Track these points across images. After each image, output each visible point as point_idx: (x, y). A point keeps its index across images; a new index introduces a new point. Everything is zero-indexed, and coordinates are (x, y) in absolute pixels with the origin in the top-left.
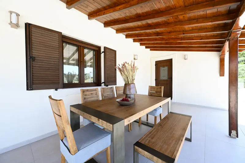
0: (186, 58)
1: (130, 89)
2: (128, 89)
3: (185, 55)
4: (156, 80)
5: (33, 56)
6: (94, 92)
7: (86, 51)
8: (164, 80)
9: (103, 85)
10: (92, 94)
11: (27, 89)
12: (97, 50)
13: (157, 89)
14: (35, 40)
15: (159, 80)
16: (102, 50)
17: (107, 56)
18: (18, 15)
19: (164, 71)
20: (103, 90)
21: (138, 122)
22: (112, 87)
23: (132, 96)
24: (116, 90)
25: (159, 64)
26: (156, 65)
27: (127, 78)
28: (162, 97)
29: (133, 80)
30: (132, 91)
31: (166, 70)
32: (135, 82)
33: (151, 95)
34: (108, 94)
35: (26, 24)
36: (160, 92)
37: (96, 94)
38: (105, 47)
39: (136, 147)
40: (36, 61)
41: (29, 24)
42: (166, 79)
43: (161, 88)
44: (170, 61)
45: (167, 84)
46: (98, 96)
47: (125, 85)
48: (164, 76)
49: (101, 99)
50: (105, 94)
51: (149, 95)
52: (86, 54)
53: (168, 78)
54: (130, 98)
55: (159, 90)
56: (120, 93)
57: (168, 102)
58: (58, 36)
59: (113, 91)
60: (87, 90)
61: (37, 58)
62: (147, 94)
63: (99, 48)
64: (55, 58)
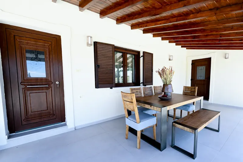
0: (227, 57)
1: (168, 89)
2: (166, 89)
3: (226, 54)
4: (191, 80)
5: (99, 64)
6: (139, 90)
7: (128, 56)
8: (201, 80)
9: (141, 85)
10: (137, 92)
11: (96, 88)
12: (136, 55)
13: (191, 89)
14: (100, 53)
15: (195, 80)
16: (141, 54)
17: (146, 60)
18: (91, 37)
19: (201, 71)
20: (145, 90)
21: (173, 117)
22: (151, 87)
23: (169, 94)
24: (154, 90)
25: (195, 64)
26: (192, 64)
27: (166, 80)
28: (195, 96)
29: (170, 81)
30: (169, 90)
31: (203, 70)
32: (172, 83)
33: (185, 94)
34: (148, 92)
35: (94, 42)
36: (194, 92)
37: (140, 92)
38: (144, 52)
39: (174, 124)
40: (100, 68)
41: (96, 42)
42: (203, 79)
43: (195, 88)
44: (209, 60)
45: (204, 84)
46: (141, 94)
47: (164, 85)
48: (201, 75)
49: (143, 96)
50: (146, 92)
51: (183, 94)
52: (129, 58)
53: (205, 78)
54: (167, 95)
55: (193, 90)
56: (158, 92)
57: (201, 100)
58: (112, 48)
59: (151, 90)
60: (134, 89)
61: (100, 66)
62: (182, 93)
63: (139, 52)
64: (110, 65)
